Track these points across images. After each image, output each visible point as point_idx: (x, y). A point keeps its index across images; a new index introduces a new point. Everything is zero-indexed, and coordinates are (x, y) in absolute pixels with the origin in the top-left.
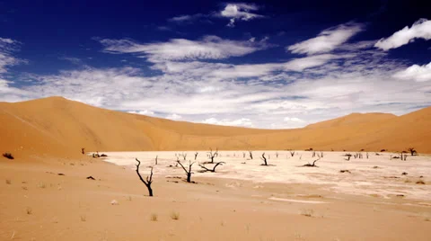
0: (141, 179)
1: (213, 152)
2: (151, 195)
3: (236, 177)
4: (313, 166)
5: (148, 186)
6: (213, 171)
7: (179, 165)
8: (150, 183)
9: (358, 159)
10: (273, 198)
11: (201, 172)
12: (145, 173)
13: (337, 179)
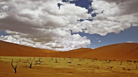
0: (13, 67)
1: (40, 58)
2: (16, 73)
3: (47, 66)
4: (70, 63)
5: (15, 69)
6: (39, 64)
7: (28, 62)
8: (16, 68)
9: (82, 61)
10: (58, 73)
11: (35, 64)
12: (14, 64)
13: (77, 67)
